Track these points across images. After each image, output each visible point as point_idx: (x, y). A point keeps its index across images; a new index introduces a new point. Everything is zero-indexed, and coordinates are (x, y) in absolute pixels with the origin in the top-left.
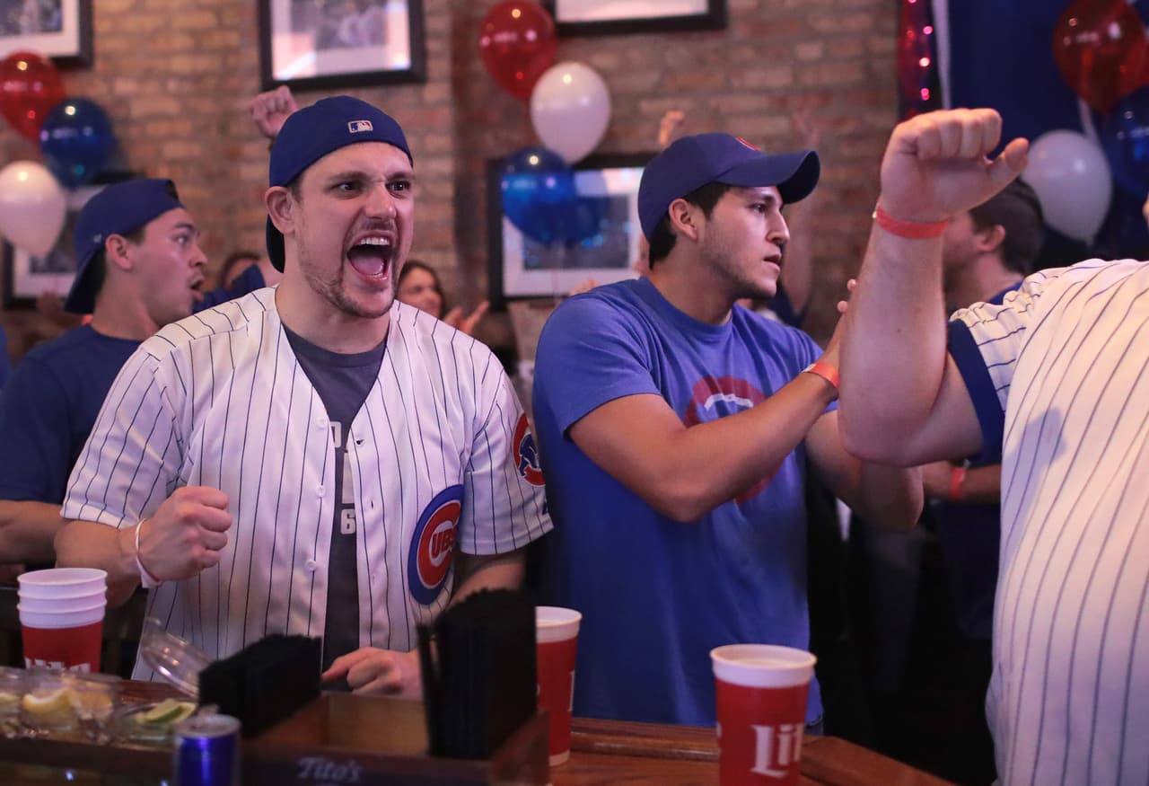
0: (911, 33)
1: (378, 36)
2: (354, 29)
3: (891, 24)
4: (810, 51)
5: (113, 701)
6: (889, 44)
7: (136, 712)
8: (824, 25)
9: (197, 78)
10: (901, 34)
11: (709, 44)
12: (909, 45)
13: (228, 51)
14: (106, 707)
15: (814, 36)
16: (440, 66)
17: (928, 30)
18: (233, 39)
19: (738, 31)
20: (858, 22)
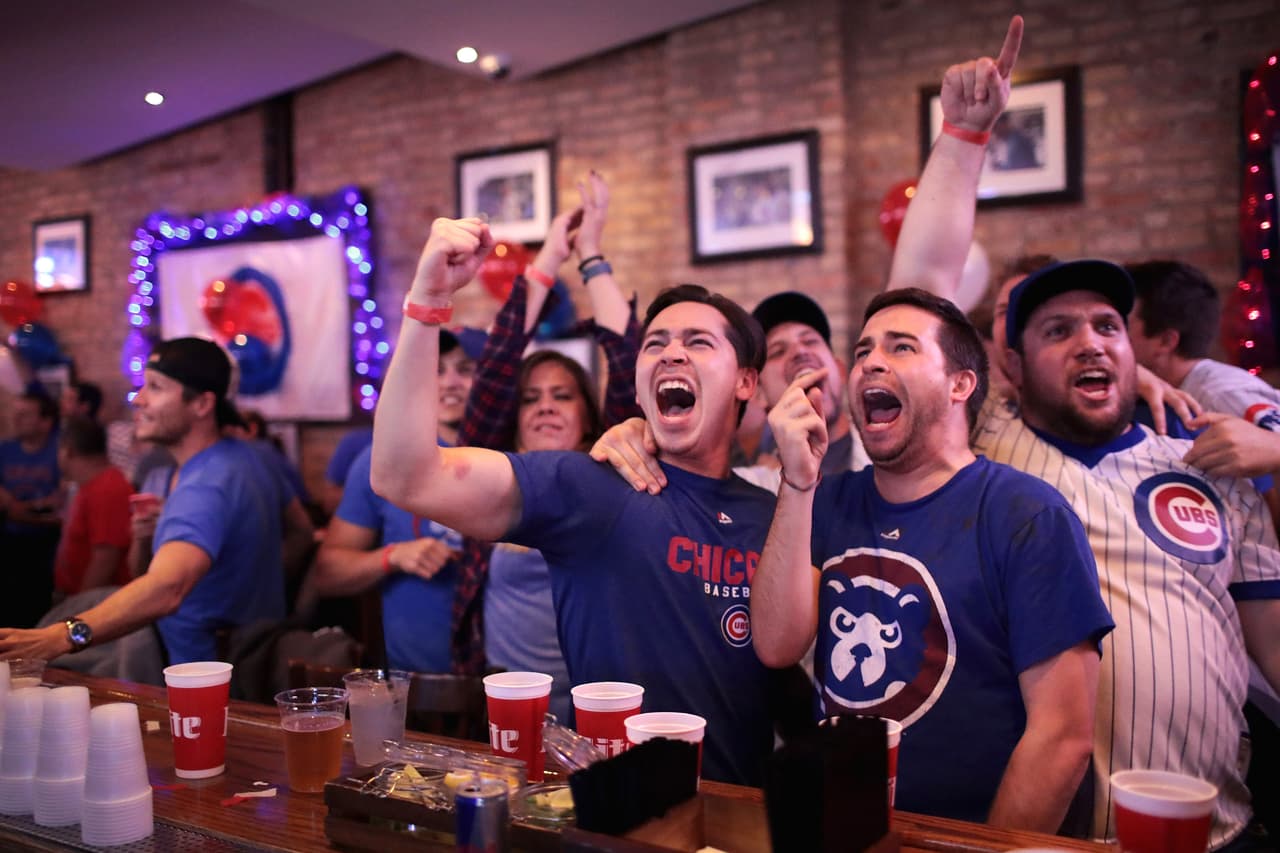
0: (1253, 200)
1: (786, 215)
2: (765, 212)
3: (1234, 193)
4: (1157, 219)
5: (520, 782)
6: (1231, 211)
7: (536, 793)
8: (1171, 195)
9: (640, 255)
10: (1243, 201)
11: (1067, 215)
12: (1251, 211)
13: (663, 233)
14: (513, 787)
15: (1162, 206)
16: (835, 240)
17: (1269, 197)
18: (667, 222)
19: (1093, 203)
20: (1204, 192)
